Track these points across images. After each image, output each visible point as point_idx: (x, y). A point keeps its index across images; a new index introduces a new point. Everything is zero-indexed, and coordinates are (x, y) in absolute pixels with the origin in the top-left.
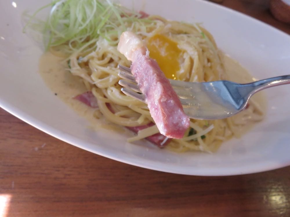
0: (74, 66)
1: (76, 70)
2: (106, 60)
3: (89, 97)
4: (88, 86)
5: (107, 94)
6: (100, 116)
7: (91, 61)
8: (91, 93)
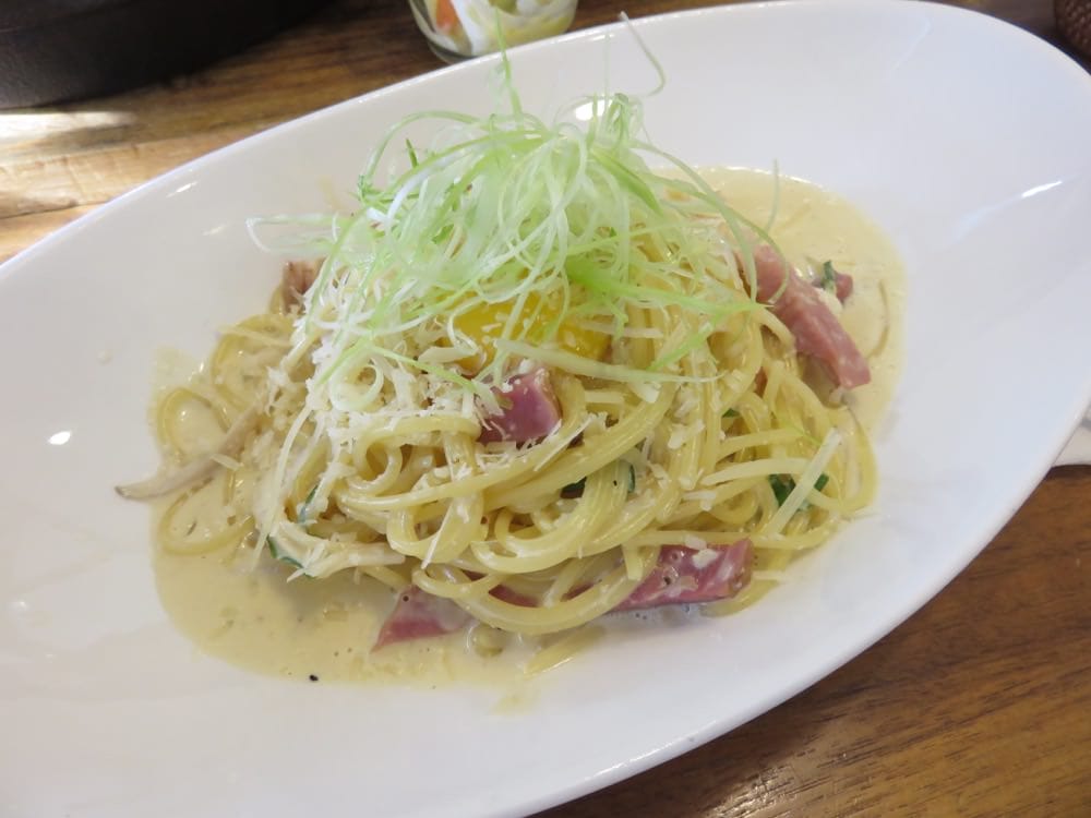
0: (301, 548)
1: (320, 558)
2: (394, 462)
3: (419, 606)
4: (392, 579)
5: (480, 563)
6: (498, 643)
7: (344, 499)
8: (417, 590)
